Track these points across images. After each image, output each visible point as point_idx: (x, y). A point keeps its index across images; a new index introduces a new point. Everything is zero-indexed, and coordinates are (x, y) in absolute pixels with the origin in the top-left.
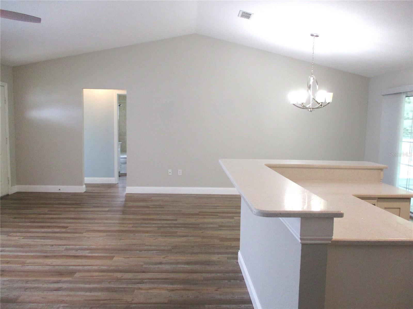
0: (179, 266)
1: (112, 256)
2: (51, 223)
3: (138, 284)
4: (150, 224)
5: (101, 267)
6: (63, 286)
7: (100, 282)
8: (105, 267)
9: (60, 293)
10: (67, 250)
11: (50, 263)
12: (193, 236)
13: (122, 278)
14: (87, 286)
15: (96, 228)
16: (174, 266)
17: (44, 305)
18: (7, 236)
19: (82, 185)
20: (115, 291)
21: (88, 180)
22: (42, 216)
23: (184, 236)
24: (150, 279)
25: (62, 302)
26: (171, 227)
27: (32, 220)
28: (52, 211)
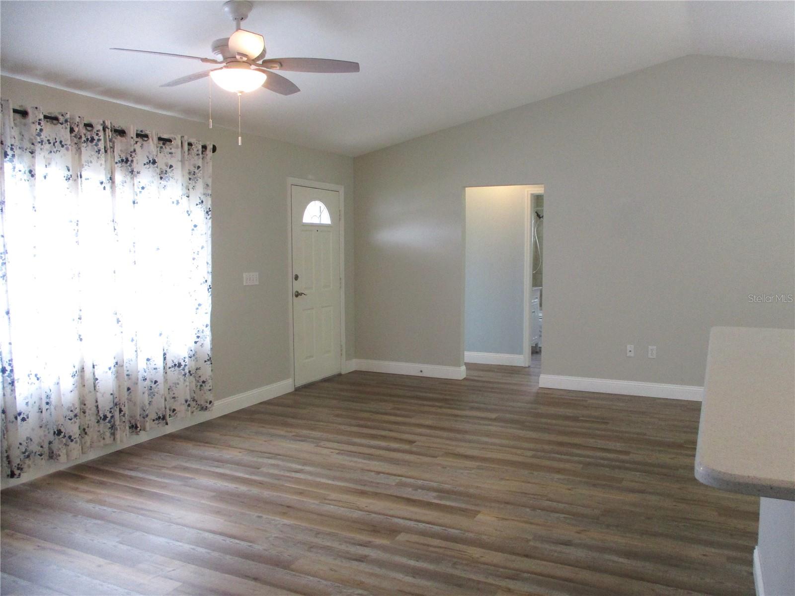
0: (607, 557)
1: (476, 511)
2: (390, 430)
3: (507, 580)
4: (572, 455)
5: (450, 530)
6: (372, 554)
7: (437, 560)
8: (457, 531)
9: (363, 566)
10: (401, 485)
11: (364, 506)
12: (658, 494)
13: (483, 559)
14: (412, 563)
15: (462, 451)
16: (596, 555)
17: (329, 583)
18: (316, 446)
19: (460, 367)
20: (460, 586)
21: (472, 356)
22: (379, 417)
23: (633, 491)
24: (535, 574)
25: (360, 585)
26: (613, 468)
27: (362, 422)
28: (398, 409)
